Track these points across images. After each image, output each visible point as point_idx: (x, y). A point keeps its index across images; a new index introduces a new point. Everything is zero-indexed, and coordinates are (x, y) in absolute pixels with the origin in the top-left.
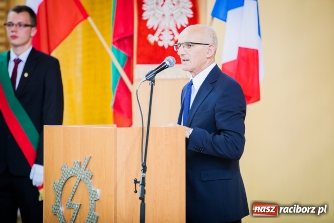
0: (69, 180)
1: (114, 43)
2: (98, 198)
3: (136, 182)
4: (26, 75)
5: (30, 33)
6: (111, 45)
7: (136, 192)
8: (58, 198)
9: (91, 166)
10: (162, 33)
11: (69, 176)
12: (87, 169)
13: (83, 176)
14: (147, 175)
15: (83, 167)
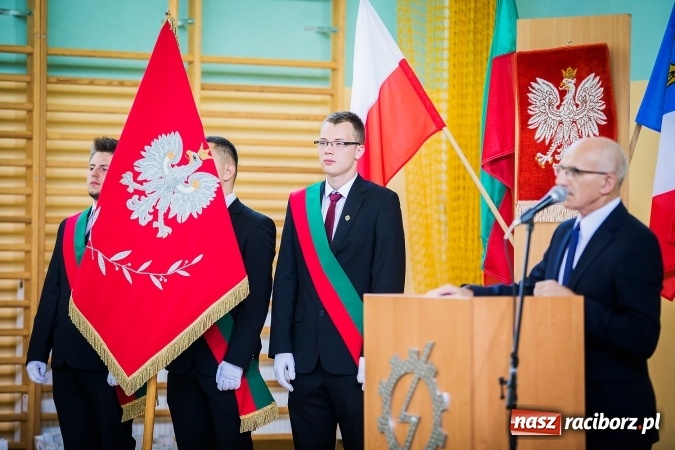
0: (403, 379)
1: (483, 166)
2: (446, 407)
3: (502, 382)
4: (347, 218)
5: (354, 154)
6: (480, 169)
7: (502, 397)
8: (387, 407)
9: (435, 357)
10: (559, 150)
11: (403, 372)
12: (429, 362)
13: (423, 373)
14: (520, 371)
15: (423, 358)
